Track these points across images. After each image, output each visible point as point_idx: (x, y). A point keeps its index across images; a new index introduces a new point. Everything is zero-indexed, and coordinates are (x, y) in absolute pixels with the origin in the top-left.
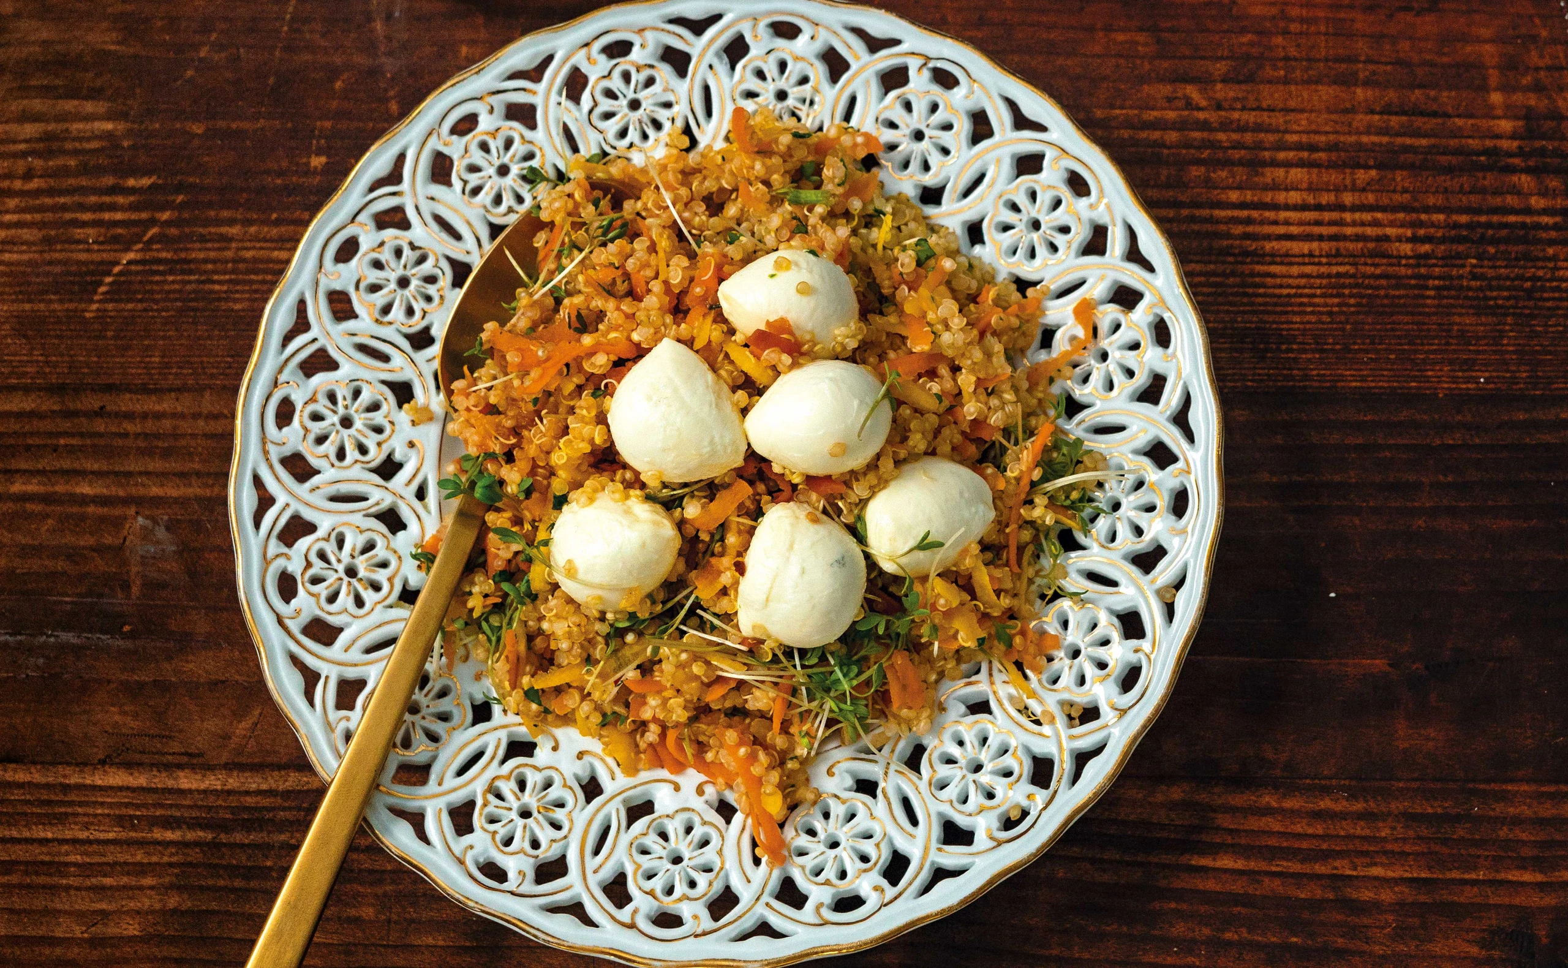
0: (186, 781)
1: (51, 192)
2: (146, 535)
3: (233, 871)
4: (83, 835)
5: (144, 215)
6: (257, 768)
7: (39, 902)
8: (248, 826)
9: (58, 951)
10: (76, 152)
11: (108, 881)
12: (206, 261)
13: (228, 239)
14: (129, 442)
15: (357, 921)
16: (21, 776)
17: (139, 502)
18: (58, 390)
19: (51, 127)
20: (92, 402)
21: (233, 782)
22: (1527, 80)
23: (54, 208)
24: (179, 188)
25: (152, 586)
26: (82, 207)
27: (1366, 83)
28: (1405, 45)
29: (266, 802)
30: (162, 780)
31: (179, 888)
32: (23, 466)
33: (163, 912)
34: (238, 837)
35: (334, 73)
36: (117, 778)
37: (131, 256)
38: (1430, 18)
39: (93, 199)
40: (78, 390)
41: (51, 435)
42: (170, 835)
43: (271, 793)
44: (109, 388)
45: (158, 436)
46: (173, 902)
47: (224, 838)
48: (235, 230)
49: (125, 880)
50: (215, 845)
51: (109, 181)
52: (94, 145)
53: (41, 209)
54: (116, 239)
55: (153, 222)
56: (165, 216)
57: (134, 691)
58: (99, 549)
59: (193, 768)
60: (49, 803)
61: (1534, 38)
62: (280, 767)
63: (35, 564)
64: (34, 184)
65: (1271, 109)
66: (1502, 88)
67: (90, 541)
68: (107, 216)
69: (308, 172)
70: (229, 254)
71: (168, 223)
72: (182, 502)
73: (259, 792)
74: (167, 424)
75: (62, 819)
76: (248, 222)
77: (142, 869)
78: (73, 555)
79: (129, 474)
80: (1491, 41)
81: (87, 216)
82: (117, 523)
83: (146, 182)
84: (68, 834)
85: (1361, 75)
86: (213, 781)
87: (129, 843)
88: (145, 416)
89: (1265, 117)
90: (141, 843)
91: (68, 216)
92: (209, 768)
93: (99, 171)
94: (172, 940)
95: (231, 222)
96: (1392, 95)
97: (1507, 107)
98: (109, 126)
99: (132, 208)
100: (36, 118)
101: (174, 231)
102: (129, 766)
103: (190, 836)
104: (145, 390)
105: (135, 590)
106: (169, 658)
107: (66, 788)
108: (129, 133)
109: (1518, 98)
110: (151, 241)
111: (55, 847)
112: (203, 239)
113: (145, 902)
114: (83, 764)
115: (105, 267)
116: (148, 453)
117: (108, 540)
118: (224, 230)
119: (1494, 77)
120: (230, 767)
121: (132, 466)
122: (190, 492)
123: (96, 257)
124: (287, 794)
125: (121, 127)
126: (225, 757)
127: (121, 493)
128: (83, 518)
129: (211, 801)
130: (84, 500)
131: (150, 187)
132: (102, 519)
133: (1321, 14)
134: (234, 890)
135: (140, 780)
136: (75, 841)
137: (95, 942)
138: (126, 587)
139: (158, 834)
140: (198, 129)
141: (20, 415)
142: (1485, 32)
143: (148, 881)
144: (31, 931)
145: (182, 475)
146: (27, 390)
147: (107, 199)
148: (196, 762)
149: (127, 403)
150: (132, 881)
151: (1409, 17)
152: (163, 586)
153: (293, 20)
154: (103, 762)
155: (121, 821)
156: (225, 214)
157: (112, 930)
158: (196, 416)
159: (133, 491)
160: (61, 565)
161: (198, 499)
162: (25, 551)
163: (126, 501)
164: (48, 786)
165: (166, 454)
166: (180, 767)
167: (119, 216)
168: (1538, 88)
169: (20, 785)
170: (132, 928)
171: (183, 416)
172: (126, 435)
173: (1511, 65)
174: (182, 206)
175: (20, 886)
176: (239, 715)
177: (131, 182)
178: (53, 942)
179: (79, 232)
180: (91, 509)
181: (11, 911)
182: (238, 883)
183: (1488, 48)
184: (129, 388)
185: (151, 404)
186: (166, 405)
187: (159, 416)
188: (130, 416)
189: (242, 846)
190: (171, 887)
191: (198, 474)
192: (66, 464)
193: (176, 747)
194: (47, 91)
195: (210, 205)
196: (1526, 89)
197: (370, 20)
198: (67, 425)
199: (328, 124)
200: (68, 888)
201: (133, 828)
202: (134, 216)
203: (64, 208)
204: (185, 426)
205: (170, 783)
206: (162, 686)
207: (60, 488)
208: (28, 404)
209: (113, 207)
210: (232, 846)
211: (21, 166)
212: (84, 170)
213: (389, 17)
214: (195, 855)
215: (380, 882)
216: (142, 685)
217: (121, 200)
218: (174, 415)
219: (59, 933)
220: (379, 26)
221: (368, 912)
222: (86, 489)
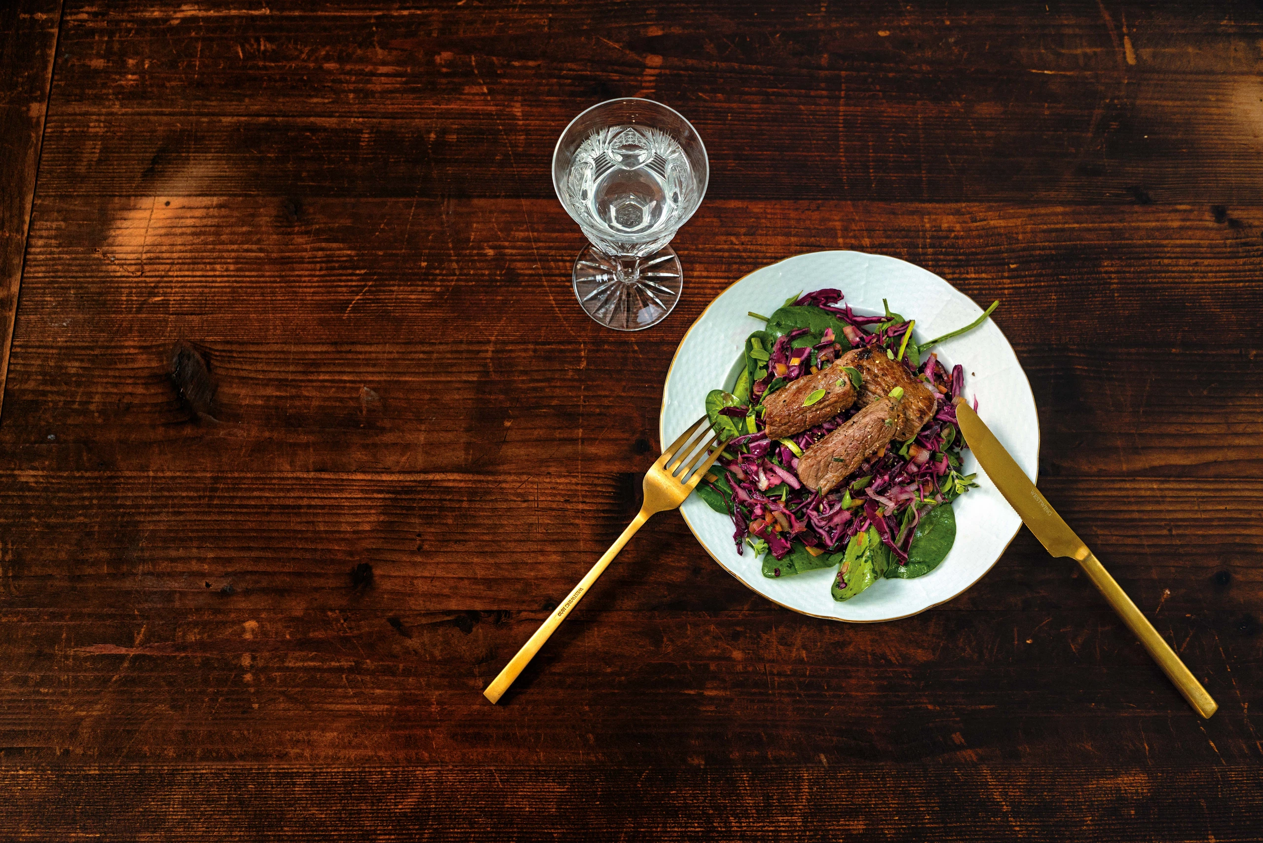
0: (385, 477)
1: (329, 275)
2: (367, 393)
3: (402, 508)
4: (349, 496)
5: (363, 283)
6: (409, 473)
7: (335, 519)
8: (406, 493)
9: (342, 536)
10: (337, 261)
11: (359, 512)
12: (385, 299)
13: (393, 291)
14: (360, 362)
15: (446, 524)
16: (327, 476)
17: (365, 382)
18: (335, 344)
19: (328, 252)
20: (346, 348)
21: (401, 478)
22: (851, 234)
23: (330, 281)
24: (375, 274)
25: (369, 411)
26: (340, 281)
27: (794, 236)
28: (808, 222)
29: (414, 484)
30: (376, 477)
31: (384, 514)
32: (323, 370)
33: (378, 522)
34: (404, 496)
35: (428, 233)
36: (360, 476)
37: (359, 297)
38: (816, 213)
39: (344, 278)
40: (342, 344)
41: (332, 359)
42: (380, 496)
43: (415, 481)
44: (353, 343)
45: (370, 359)
46: (382, 518)
47: (398, 496)
48: (395, 288)
49: (364, 511)
50: (395, 499)
51: (350, 271)
52: (345, 259)
53: (327, 281)
54: (352, 292)
55: (365, 286)
56: (370, 283)
57: (365, 447)
58: (351, 398)
59: (387, 473)
60: (337, 485)
61: (854, 220)
62: (417, 472)
63: (327, 403)
64: (322, 273)
65: (761, 245)
66: (843, 237)
67: (348, 396)
68: (349, 284)
69: (420, 268)
70: (394, 296)
71: (371, 286)
72: (379, 382)
73: (411, 481)
74: (374, 355)
75: (341, 491)
76: (399, 286)
77: (370, 507)
78: (341, 400)
79: (360, 373)
80: (839, 221)
81: (343, 284)
82: (358, 389)
83: (363, 272)
84: (344, 496)
85: (793, 233)
86: (394, 477)
87: (365, 498)
88: (366, 352)
89: (759, 248)
90: (370, 499)
91: (335, 284)
92: (393, 473)
93: (346, 268)
94: (381, 531)
95: (394, 285)
96: (803, 240)
97: (844, 244)
98: (349, 252)
99: (358, 281)
100: (322, 249)
101: (374, 289)
102: (364, 472)
103: (387, 496)
104: (365, 344)
105: (364, 412)
106: (377, 436)
107: (343, 480)
108: (357, 255)
109: (848, 241)
110: (366, 292)
111: (339, 500)
112: (384, 291)
113: (373, 518)
114: (348, 472)
115: (349, 302)
116: (367, 365)
117: (354, 395)
118: (392, 288)
119: (839, 233)
120: (400, 472)
121: (361, 370)
122: (382, 379)
123: (346, 298)
124: (420, 482)
125: (353, 253)
126: (398, 469)
127: (358, 379)
128: (345, 388)
129: (394, 484)
130: (345, 382)
131: (365, 273)
132: (352, 388)
133: (778, 211)
134: (403, 514)
135: (369, 477)
136: (346, 498)
137: (354, 532)
138: (361, 412)
139: (375, 495)
140: (381, 253)
141: (321, 352)
142: (836, 218)
143: (373, 511)
144: (332, 529)
145: (380, 373)
146: (323, 344)
147: (349, 278)
148: (388, 471)
149: (359, 348)
150: (367, 511)
151: (810, 213)
152: (374, 411)
153: (414, 215)
154: (355, 471)
155: (362, 491)
156: (391, 283)
157: (360, 528)
158: (384, 352)
159: (362, 378)
160: (338, 404)
161: (385, 381)
162: (325, 399)
163: (360, 382)
164: (336, 480)
165: (374, 365)
166: (383, 472)
167: (354, 284)
168: (855, 237)
169: (327, 479)
170: (367, 527)
171: (379, 352)
172: (359, 359)
173: (845, 229)
174: (375, 280)
175: (328, 514)
176: (402, 455)
177: (358, 272)
178: (339, 532)
179: (339, 289)
180: (348, 385)
181: (325, 522)
182: (404, 512)
183: (837, 223)
184: (360, 343)
185: (367, 348)
186: (373, 349)
187: (370, 352)
188: (361, 353)
189: (405, 499)
190: (381, 513)
191: (385, 373)
192: (338, 369)
193: (381, 466)
194: (327, 241)
195: (386, 280)
196: (851, 237)
197: (441, 215)
198: (338, 356)
199: (427, 251)
200: (344, 514)
201: (367, 493)
202: (359, 284)
203: (334, 281)
204: (380, 356)
205: (379, 478)
206: (375, 445)
207: (337, 378)
208: (324, 348)
209: (352, 281)
210: (401, 499)
211: (318, 266)
212: (341, 268)
213: (448, 213)
214: (389, 503)
215: (454, 511)
216: (368, 445)
217: (354, 278)
218: (376, 352)
219: (342, 529)
220: (444, 216)
221: (450, 521)
222: (345, 378)
